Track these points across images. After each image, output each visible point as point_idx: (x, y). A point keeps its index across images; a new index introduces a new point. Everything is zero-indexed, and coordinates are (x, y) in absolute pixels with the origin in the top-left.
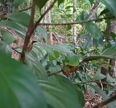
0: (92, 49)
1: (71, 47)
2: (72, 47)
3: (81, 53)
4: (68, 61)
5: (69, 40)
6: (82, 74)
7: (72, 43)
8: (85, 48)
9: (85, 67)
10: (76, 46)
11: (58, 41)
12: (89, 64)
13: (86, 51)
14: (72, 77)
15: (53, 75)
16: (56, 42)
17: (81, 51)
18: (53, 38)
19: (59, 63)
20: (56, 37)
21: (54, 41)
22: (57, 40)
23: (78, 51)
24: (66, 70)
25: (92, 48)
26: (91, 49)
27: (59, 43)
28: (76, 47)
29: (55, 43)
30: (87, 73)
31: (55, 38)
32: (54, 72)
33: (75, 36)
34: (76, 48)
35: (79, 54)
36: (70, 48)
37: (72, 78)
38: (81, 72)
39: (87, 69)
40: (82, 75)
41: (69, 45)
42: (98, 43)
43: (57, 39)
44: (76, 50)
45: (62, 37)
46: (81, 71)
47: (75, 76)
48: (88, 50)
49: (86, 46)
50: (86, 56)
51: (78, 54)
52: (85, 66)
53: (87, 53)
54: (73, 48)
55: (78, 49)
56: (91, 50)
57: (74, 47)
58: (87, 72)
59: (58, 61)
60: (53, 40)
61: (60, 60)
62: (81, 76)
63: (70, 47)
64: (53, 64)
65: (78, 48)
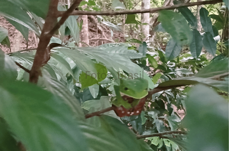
0: (188, 58)
1: (135, 52)
2: (138, 51)
3: (160, 67)
4: (126, 89)
5: (131, 32)
6: (163, 119)
7: (138, 41)
8: (169, 55)
9: (169, 102)
10: (149, 49)
11: (103, 33)
12: (178, 95)
13: (174, 62)
14: (137, 126)
15: (95, 117)
16: (97, 37)
17: (160, 63)
18: (89, 26)
19: (103, 92)
20: (98, 24)
21: (92, 33)
22: (99, 32)
23: (154, 63)
24: (122, 106)
25: (189, 55)
26: (186, 57)
27: (106, 39)
28: (148, 52)
29: (95, 38)
30: (174, 117)
31: (95, 27)
32: (96, 111)
33: (146, 24)
34: (148, 55)
35: (154, 71)
36: (132, 54)
37: (135, 129)
38: (159, 115)
39: (175, 108)
40: (161, 121)
41: (130, 45)
42: (201, 43)
43: (100, 28)
44: (147, 60)
45: (114, 26)
46: (159, 112)
47: (143, 124)
48: (178, 59)
49: (173, 51)
50: (173, 75)
51: (152, 69)
52: (170, 99)
53: (175, 67)
54: (140, 55)
55: (152, 57)
56: (185, 59)
57: (144, 53)
58: (173, 114)
59: (102, 85)
60: (90, 30)
61: (107, 84)
62: (158, 123)
63: (132, 51)
64: (90, 94)
65: (152, 54)
